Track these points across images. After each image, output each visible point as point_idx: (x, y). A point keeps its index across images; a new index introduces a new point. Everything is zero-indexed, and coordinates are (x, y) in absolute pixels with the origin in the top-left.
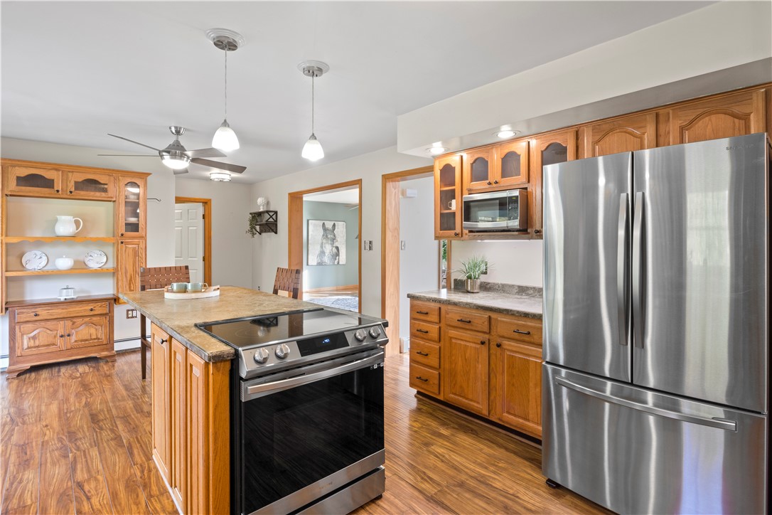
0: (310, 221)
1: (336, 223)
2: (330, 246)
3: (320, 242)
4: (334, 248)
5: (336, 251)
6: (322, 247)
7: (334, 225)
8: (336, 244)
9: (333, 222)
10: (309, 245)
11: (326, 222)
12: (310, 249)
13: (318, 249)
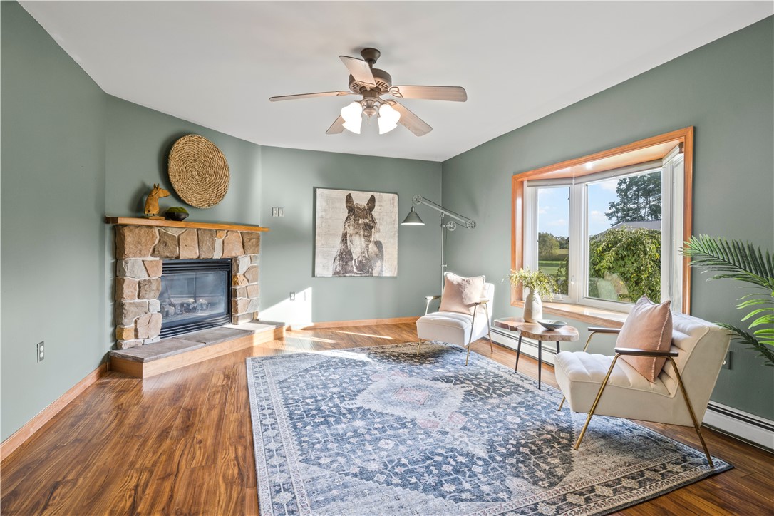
0: (319, 191)
1: (377, 195)
2: (363, 239)
3: (341, 231)
4: (371, 245)
5: (375, 249)
6: (344, 240)
7: (372, 200)
8: (376, 236)
9: (372, 193)
10: (317, 238)
11: (354, 194)
12: (318, 244)
13: (337, 246)
